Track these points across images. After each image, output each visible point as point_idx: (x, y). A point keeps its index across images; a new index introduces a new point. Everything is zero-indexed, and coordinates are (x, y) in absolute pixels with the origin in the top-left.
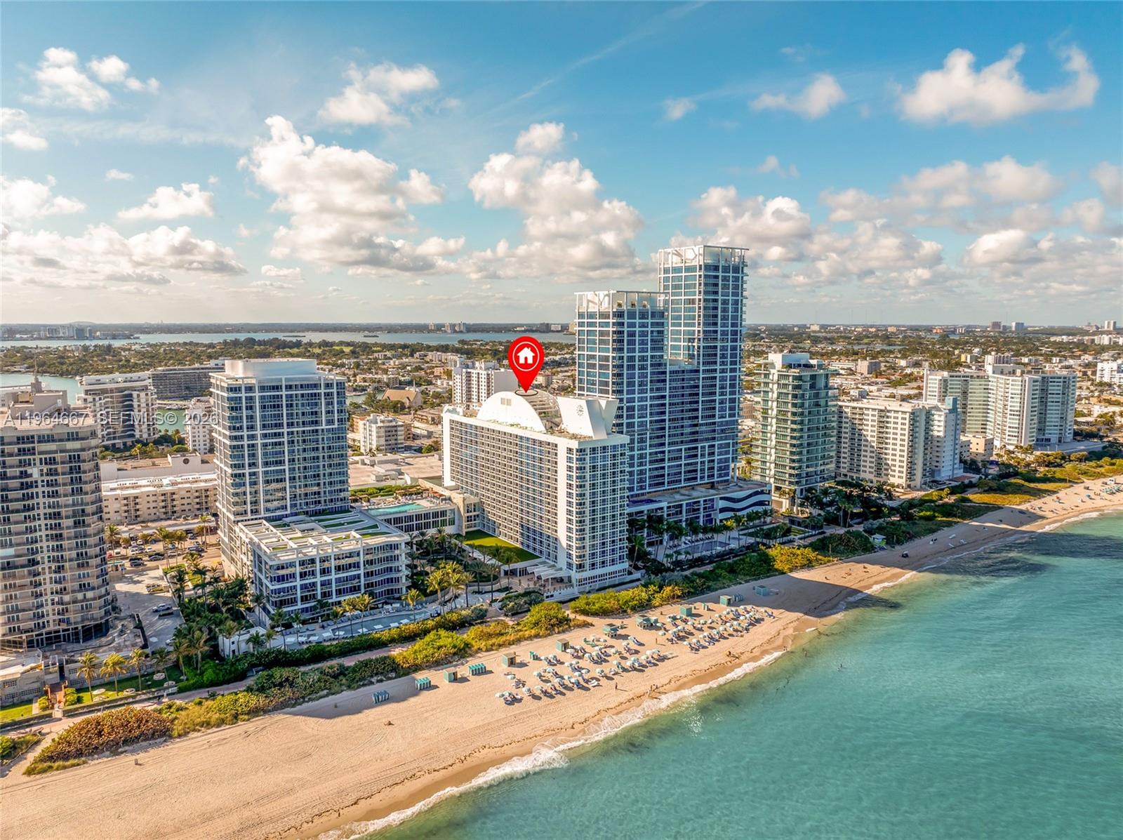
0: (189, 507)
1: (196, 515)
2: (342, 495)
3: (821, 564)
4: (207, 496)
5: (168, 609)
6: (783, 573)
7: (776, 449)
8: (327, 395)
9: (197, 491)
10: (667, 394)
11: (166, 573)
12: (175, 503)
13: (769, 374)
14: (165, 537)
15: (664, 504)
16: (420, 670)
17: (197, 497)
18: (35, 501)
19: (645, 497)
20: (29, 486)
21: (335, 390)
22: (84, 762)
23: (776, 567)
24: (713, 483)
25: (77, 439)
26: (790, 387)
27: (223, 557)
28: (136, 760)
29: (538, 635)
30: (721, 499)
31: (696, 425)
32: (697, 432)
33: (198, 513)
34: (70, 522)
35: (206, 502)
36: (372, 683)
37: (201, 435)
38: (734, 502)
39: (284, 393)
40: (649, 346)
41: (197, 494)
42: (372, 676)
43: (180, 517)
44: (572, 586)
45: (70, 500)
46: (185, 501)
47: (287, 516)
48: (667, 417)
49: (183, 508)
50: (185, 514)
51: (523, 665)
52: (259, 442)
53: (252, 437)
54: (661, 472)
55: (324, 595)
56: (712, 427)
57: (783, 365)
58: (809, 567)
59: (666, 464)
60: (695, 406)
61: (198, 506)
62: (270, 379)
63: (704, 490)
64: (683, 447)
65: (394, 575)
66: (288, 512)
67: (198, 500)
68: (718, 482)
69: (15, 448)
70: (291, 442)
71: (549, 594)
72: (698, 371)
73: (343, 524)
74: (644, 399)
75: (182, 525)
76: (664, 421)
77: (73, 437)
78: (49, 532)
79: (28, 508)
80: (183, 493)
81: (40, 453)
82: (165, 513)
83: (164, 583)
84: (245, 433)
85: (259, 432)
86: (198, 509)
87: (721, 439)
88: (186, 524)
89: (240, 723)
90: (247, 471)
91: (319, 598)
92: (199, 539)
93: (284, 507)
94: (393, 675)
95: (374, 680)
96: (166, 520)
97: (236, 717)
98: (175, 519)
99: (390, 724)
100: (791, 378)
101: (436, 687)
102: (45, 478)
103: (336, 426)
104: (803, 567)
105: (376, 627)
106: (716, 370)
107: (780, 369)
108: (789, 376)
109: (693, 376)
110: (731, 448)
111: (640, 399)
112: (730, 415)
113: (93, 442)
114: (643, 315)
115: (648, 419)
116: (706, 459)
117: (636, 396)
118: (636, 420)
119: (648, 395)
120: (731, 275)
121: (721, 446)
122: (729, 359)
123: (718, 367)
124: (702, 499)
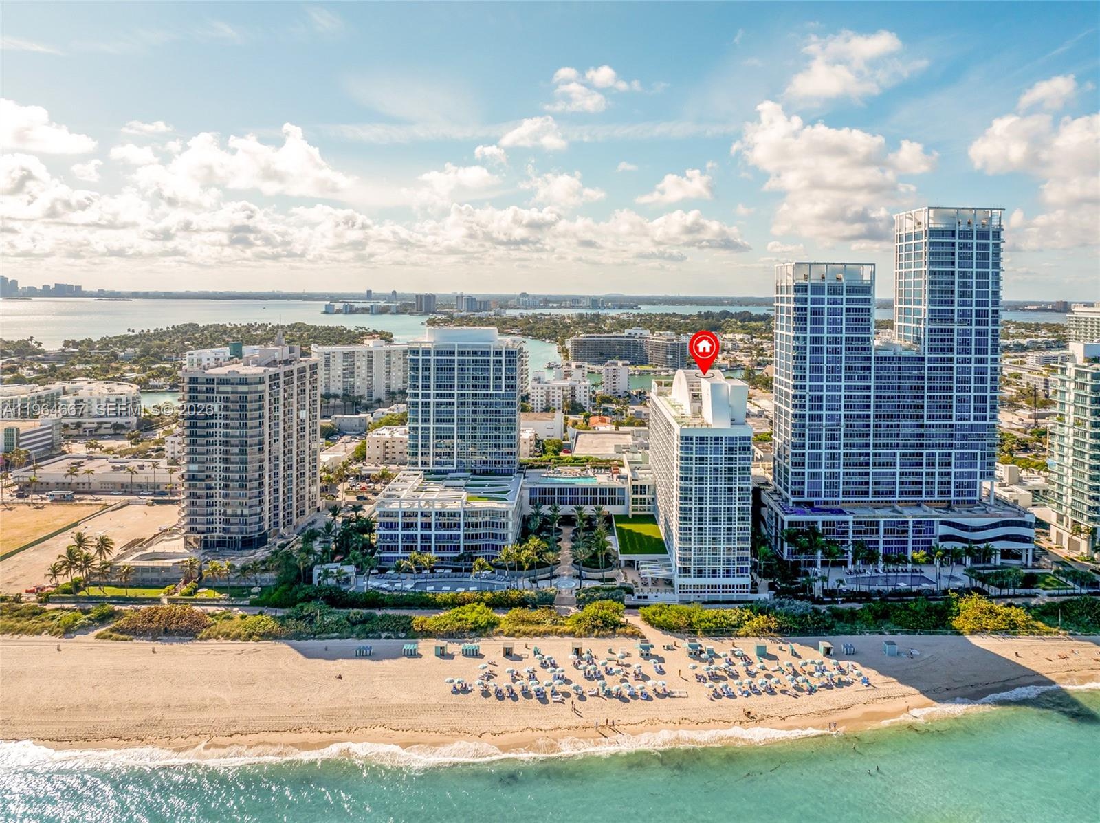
2: (510, 458)
3: (1033, 633)
6: (958, 633)
7: (1074, 470)
8: (496, 361)
10: (872, 384)
13: (1065, 369)
15: (850, 518)
16: (430, 637)
18: (214, 430)
19: (834, 507)
20: (212, 417)
21: (503, 358)
22: (131, 640)
23: (954, 624)
24: (949, 502)
25: (247, 384)
26: (1088, 388)
28: (154, 649)
29: (574, 633)
30: (943, 523)
31: (921, 426)
32: (922, 435)
34: (236, 450)
36: (380, 637)
37: (539, 395)
38: (966, 530)
39: (456, 358)
40: (844, 326)
42: (383, 631)
44: (673, 591)
45: (237, 432)
47: (452, 471)
48: (872, 412)
51: (520, 658)
52: (432, 400)
53: (427, 396)
54: (865, 479)
55: (424, 548)
56: (948, 431)
57: (1085, 358)
58: (1007, 633)
59: (871, 470)
60: (918, 402)
62: (445, 344)
63: (927, 508)
64: (898, 452)
65: (499, 543)
66: (455, 468)
68: (957, 502)
69: (204, 387)
70: (461, 404)
71: (641, 594)
72: (923, 359)
73: (484, 486)
74: (839, 388)
76: (868, 416)
77: (244, 381)
78: (222, 456)
79: (210, 435)
81: (218, 393)
84: (420, 391)
85: (432, 392)
87: (962, 447)
89: (251, 642)
90: (420, 425)
93: (451, 463)
94: (404, 635)
95: (383, 635)
97: (250, 636)
99: (340, 677)
100: (1089, 376)
101: (420, 656)
102: (223, 413)
103: (503, 392)
104: (996, 631)
105: (444, 588)
106: (952, 359)
107: (1081, 364)
108: (1087, 373)
109: (914, 364)
110: (979, 461)
111: (830, 389)
112: (976, 418)
113: (260, 387)
114: (835, 290)
115: (843, 412)
116: (937, 470)
117: (825, 383)
118: (824, 412)
119: (843, 384)
120: (975, 241)
121: (961, 456)
122: (973, 347)
123: (955, 356)
124: (911, 520)
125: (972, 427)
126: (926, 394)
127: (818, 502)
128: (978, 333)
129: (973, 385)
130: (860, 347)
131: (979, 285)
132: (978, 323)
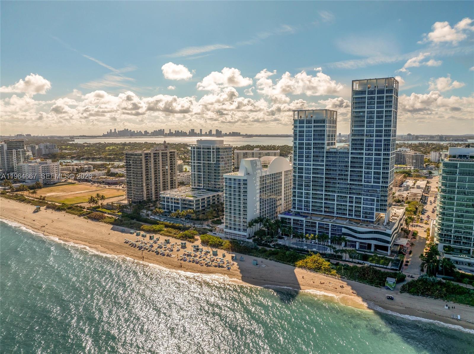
8: (213, 152)
10: (324, 164)
15: (304, 219)
23: (297, 262)
30: (344, 227)
32: (347, 188)
39: (202, 150)
40: (312, 138)
44: (223, 233)
47: (202, 189)
48: (324, 176)
52: (196, 164)
59: (324, 201)
60: (347, 173)
62: (199, 145)
64: (336, 195)
68: (364, 221)
70: (203, 166)
71: (215, 232)
72: (348, 153)
74: (310, 165)
76: (322, 178)
85: (196, 161)
87: (367, 195)
99: (109, 234)
106: (362, 153)
109: (344, 155)
110: (375, 203)
111: (306, 165)
112: (374, 182)
113: (141, 157)
114: (309, 122)
115: (312, 175)
116: (354, 205)
117: (304, 163)
118: (304, 175)
119: (312, 163)
120: (376, 95)
121: (367, 200)
122: (374, 148)
123: (364, 152)
124: (330, 224)
125: (372, 187)
126: (350, 169)
127: (302, 212)
128: (377, 141)
129: (373, 166)
130: (319, 147)
131: (378, 117)
132: (377, 136)
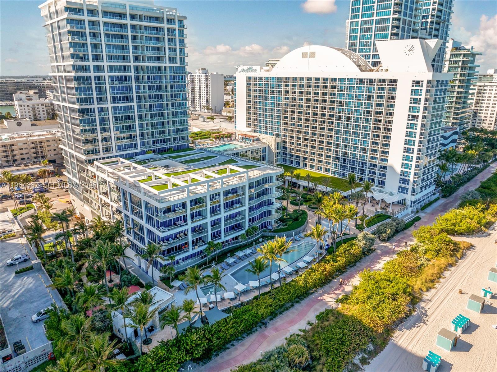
0: (28, 156)
1: (34, 162)
4: (41, 147)
5: (25, 260)
9: (32, 143)
11: (15, 215)
12: (15, 153)
14: (10, 180)
17: (33, 148)
21: (177, 27)
27: (72, 197)
33: (36, 160)
35: (42, 152)
39: (129, 22)
41: (33, 145)
43: (21, 164)
44: (407, 207)
46: (24, 151)
49: (22, 157)
50: (25, 161)
52: (106, 74)
55: (214, 236)
57: (453, 48)
61: (35, 155)
62: (114, 4)
66: (139, 150)
67: (34, 150)
70: (138, 78)
73: (200, 160)
75: (23, 170)
80: (21, 145)
82: (7, 161)
83: (16, 228)
84: (91, 63)
85: (105, 64)
86: (35, 158)
88: (27, 169)
90: (96, 106)
91: (209, 239)
92: (42, 181)
93: (135, 146)
96: (8, 166)
98: (17, 166)
100: (462, 55)
107: (451, 51)
